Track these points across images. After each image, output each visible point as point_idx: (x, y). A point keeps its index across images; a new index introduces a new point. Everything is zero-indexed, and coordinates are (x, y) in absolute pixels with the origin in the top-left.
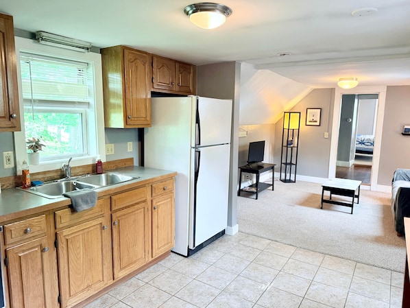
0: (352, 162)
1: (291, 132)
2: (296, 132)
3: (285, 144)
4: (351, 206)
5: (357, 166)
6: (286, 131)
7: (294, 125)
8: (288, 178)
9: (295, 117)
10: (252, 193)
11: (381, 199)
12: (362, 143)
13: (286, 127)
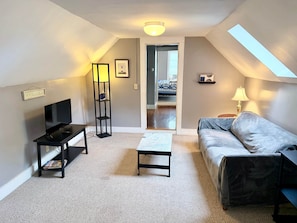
0: (157, 103)
1: (101, 85)
2: (107, 84)
3: (97, 98)
4: (168, 168)
5: (160, 107)
6: (96, 84)
7: (104, 78)
8: (104, 131)
9: (103, 69)
10: (57, 170)
11: (187, 145)
12: (161, 87)
13: (96, 80)
